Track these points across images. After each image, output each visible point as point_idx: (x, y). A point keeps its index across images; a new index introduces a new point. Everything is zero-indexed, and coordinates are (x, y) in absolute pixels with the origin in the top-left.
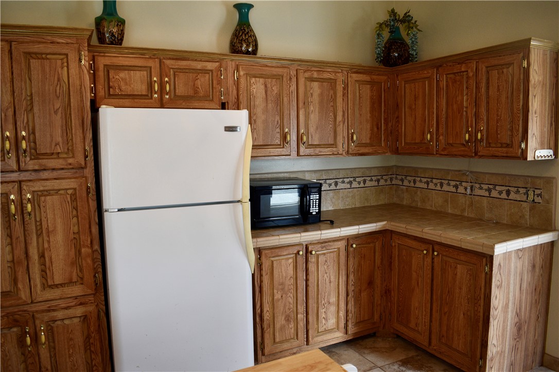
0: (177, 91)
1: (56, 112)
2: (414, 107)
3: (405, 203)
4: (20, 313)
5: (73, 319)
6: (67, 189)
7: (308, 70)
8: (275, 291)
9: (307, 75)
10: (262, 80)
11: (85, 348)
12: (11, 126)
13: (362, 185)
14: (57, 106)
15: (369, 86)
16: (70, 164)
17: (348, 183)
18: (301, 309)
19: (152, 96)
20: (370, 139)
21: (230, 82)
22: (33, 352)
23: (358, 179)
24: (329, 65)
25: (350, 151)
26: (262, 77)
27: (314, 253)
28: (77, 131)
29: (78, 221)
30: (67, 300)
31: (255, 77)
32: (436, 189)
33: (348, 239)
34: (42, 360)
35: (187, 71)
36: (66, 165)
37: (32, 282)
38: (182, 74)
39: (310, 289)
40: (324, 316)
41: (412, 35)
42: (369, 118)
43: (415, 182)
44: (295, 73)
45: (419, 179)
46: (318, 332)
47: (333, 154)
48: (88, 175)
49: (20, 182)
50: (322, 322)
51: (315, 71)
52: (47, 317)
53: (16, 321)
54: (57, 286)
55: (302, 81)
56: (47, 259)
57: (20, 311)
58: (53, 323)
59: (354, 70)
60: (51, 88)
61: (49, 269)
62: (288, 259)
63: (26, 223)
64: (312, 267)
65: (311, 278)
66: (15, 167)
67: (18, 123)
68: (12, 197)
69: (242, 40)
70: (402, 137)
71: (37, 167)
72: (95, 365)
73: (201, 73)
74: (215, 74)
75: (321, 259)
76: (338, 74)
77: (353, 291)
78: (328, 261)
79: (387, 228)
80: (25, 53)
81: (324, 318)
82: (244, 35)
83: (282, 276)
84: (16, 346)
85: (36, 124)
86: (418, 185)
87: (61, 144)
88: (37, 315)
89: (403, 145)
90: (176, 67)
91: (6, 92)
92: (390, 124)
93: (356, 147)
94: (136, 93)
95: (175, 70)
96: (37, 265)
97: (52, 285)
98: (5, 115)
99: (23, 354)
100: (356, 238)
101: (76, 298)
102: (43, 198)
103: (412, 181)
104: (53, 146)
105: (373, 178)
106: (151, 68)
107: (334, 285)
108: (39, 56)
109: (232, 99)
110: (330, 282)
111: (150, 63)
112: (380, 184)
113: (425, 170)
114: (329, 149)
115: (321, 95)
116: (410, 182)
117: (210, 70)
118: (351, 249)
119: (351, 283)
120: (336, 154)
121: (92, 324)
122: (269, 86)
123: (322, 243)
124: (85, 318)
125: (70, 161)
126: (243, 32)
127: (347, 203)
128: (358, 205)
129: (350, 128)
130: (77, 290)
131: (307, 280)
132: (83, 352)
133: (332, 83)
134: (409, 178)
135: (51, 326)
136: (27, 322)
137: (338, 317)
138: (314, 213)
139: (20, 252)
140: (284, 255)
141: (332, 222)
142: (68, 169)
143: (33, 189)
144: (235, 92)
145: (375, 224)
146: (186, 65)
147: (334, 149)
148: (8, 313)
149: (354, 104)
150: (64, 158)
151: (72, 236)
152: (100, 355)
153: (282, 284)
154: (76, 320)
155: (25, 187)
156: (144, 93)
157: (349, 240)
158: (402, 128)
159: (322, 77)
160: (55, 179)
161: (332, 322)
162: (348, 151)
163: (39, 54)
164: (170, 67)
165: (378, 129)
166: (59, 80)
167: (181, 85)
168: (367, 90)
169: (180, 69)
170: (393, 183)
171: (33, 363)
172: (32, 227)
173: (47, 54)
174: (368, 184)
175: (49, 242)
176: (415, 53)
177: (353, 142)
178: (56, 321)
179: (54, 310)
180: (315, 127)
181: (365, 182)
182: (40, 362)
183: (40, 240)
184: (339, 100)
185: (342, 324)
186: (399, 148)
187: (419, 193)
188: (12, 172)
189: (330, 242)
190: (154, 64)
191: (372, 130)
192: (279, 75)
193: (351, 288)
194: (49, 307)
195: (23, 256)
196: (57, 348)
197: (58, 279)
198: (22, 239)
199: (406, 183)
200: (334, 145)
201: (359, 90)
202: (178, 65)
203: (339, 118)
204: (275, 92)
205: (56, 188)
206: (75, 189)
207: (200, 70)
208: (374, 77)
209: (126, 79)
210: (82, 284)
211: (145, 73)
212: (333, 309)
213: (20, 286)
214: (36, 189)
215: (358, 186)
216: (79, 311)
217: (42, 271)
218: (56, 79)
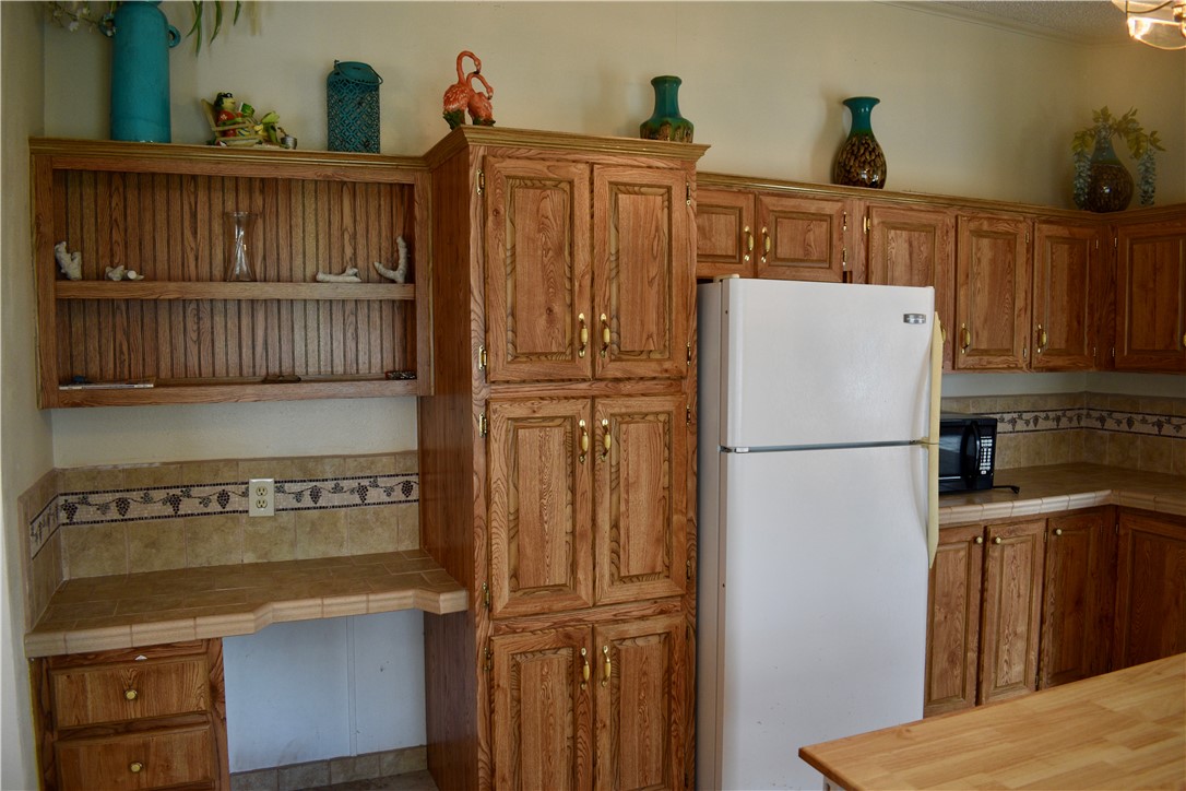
0: (779, 251)
1: (651, 283)
2: (1151, 285)
3: (1106, 462)
4: (572, 623)
5: (650, 638)
6: (657, 414)
7: (974, 218)
8: (937, 607)
9: (973, 225)
10: (904, 234)
11: (663, 689)
12: (586, 305)
13: (1031, 427)
14: (653, 271)
15: (1066, 246)
16: (666, 371)
17: (1009, 422)
18: (973, 643)
19: (741, 258)
20: (1067, 341)
21: (857, 236)
22: (588, 692)
23: (1025, 416)
24: (1006, 208)
25: (1035, 362)
26: (905, 229)
27: (999, 540)
28: (680, 316)
29: (670, 467)
30: (642, 604)
31: (895, 228)
32: (1179, 435)
33: (1047, 519)
34: (599, 709)
35: (794, 216)
36: (661, 372)
37: (597, 569)
38: (786, 221)
39: (988, 606)
40: (1006, 657)
41: (1146, 157)
42: (1065, 303)
43: (1130, 423)
44: (953, 221)
45: (1140, 417)
46: (996, 687)
47: (1009, 368)
48: (688, 391)
49: (593, 398)
50: (1002, 669)
51: (985, 218)
52: (612, 632)
53: (568, 636)
54: (631, 578)
55: (964, 235)
56: (622, 532)
57: (572, 620)
58: (621, 644)
59: (1043, 218)
60: (646, 242)
61: (624, 549)
62: (958, 551)
63: (597, 468)
64: (993, 567)
65: (989, 585)
66: (589, 374)
67: (597, 300)
68: (582, 423)
69: (864, 162)
70: (1123, 340)
71: (619, 375)
72: (675, 722)
73: (816, 220)
74: (835, 222)
75: (1008, 552)
76: (1020, 226)
77: (1052, 614)
78: (1018, 558)
79: (1112, 502)
80: (610, 183)
81: (1006, 661)
82: (867, 154)
83: (948, 581)
84: (564, 682)
85: (622, 302)
86: (1138, 427)
87: (655, 337)
88: (600, 629)
89: (1126, 353)
90: (780, 209)
91: (583, 246)
92: (1097, 316)
93: (1044, 354)
94: (719, 253)
95: (777, 214)
96: (607, 540)
97: (625, 577)
98: (580, 286)
99: (572, 697)
100: (1061, 518)
101: (655, 601)
102: (624, 427)
103: (1125, 421)
104: (644, 341)
105: (1050, 413)
106: (741, 210)
107: (1024, 601)
108: (631, 189)
109: (858, 267)
110: (1019, 596)
111: (742, 202)
112: (1061, 426)
113: (1153, 400)
114: (1003, 358)
115: (993, 261)
116: (1119, 422)
117: (827, 215)
118: (1054, 538)
119: (1050, 600)
120: (1013, 368)
121: (677, 648)
122: (915, 243)
123: (1010, 524)
124: (667, 637)
125: (667, 365)
126: (866, 149)
127: (1006, 459)
128: (1024, 464)
129: (1035, 320)
130: (659, 588)
131: (983, 591)
132: (659, 696)
133: (1010, 241)
134: (1117, 416)
135: (617, 649)
136: (584, 639)
137: (1027, 662)
138: (984, 473)
139: (584, 518)
140: (951, 543)
141: (1015, 490)
142: (660, 379)
143: (612, 411)
144: (863, 254)
145: (1093, 495)
146: (794, 207)
147: (1011, 359)
148: (555, 623)
149: (1043, 279)
150: (657, 360)
151: (661, 493)
152: (683, 703)
153: (947, 595)
154: (654, 640)
155: (600, 407)
156: (730, 253)
157: (1049, 520)
158: (1124, 324)
159: (995, 230)
160: (643, 395)
161: (1018, 668)
162: (1031, 363)
163: (630, 185)
164: (771, 208)
165: (1079, 322)
166: (657, 230)
167: (785, 240)
168: (1063, 253)
169: (785, 212)
170: (1083, 424)
171: (585, 713)
172: (605, 476)
173: (642, 186)
174: (1042, 424)
175: (627, 501)
176: (1150, 190)
177: (1041, 347)
178: (624, 639)
179: (624, 621)
180: (982, 318)
181: (1036, 420)
182: (595, 712)
183: (615, 498)
184: (1021, 271)
185: (1033, 675)
186: (1117, 360)
187: (1139, 442)
188: (584, 380)
189: (1021, 522)
190: (746, 203)
191: (1069, 326)
192: (930, 226)
193: (1049, 609)
194: (615, 615)
195: (588, 525)
196: (622, 688)
197: (635, 568)
198: (589, 495)
199: (1110, 424)
200: (1008, 351)
201: (1052, 253)
202: (782, 205)
203: (1020, 303)
204: (925, 255)
205: (644, 410)
206: (669, 413)
207: (813, 214)
208: (1075, 230)
209: (704, 229)
210: (668, 577)
211: (733, 217)
212: (1020, 645)
213: (581, 576)
214: (616, 410)
215: (1025, 428)
216: (660, 624)
217: (613, 552)
218: (653, 228)
